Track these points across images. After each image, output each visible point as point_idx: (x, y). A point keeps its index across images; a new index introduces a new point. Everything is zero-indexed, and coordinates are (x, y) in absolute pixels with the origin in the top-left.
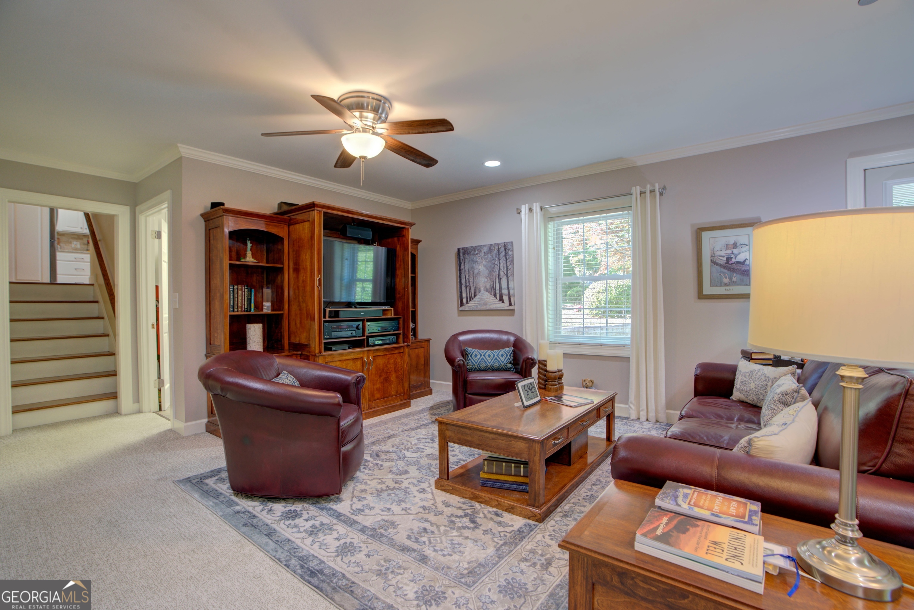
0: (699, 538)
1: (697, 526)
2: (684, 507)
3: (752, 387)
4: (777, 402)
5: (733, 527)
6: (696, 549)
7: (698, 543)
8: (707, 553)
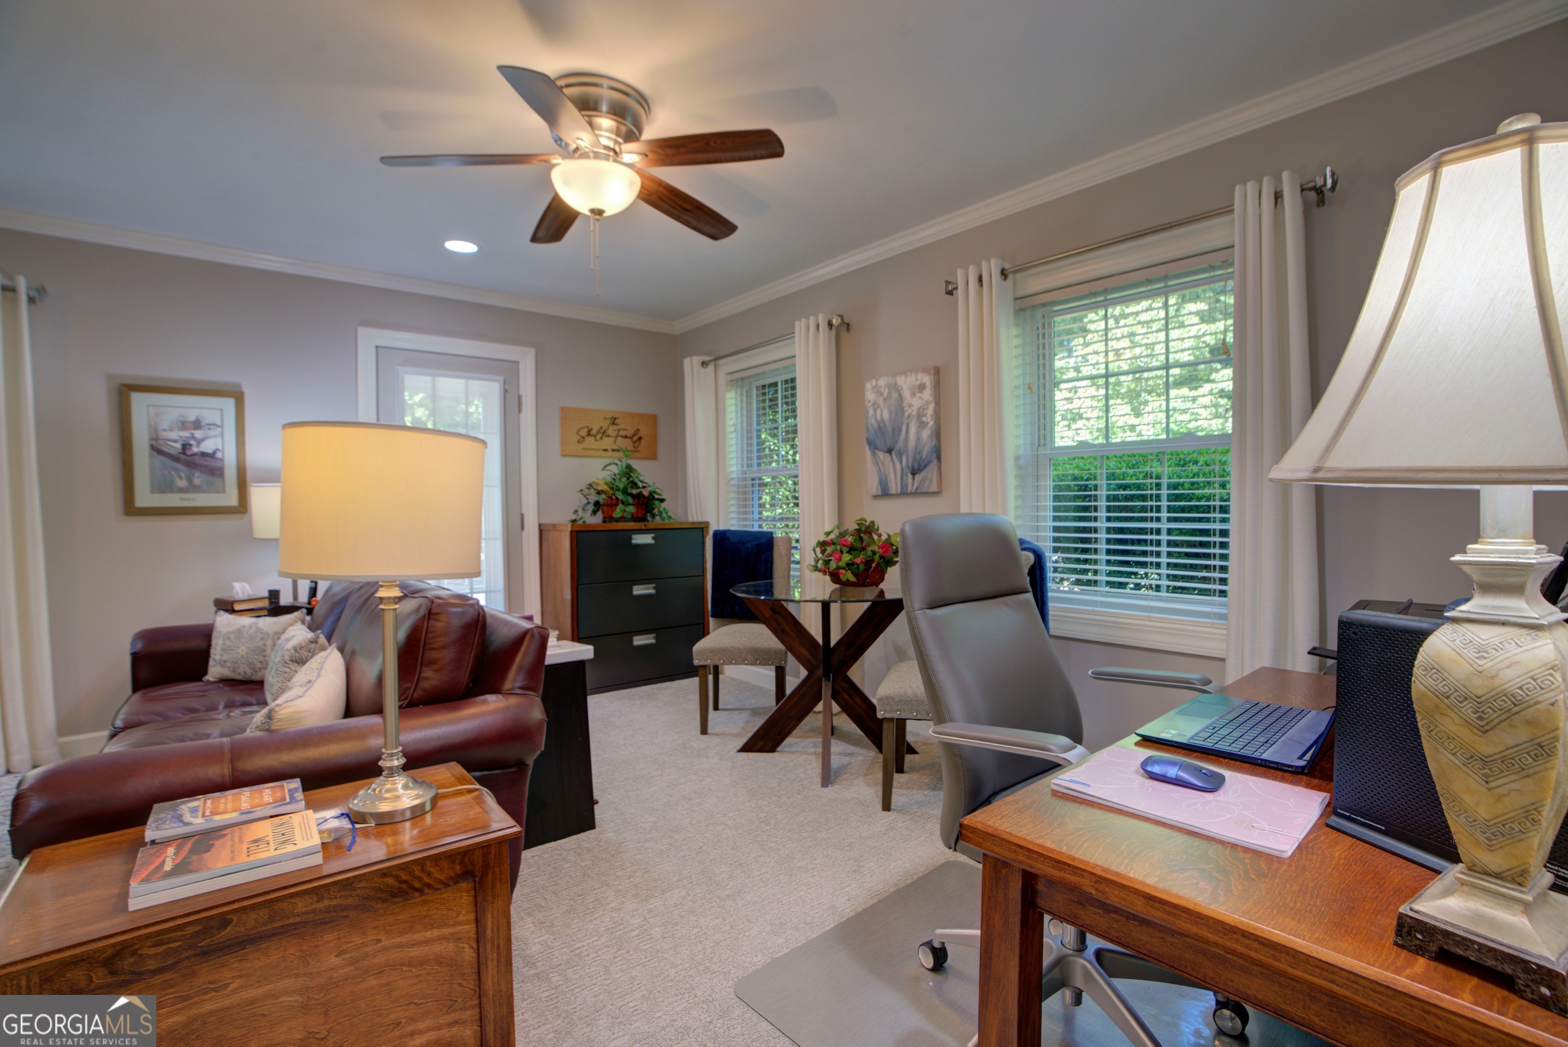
0: (232, 846)
1: (225, 835)
2: (198, 822)
3: (241, 653)
4: (288, 662)
5: (272, 817)
6: (233, 859)
7: (233, 852)
8: (248, 856)
